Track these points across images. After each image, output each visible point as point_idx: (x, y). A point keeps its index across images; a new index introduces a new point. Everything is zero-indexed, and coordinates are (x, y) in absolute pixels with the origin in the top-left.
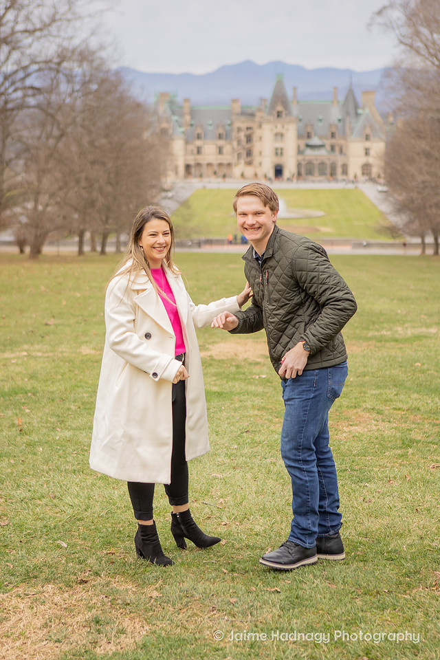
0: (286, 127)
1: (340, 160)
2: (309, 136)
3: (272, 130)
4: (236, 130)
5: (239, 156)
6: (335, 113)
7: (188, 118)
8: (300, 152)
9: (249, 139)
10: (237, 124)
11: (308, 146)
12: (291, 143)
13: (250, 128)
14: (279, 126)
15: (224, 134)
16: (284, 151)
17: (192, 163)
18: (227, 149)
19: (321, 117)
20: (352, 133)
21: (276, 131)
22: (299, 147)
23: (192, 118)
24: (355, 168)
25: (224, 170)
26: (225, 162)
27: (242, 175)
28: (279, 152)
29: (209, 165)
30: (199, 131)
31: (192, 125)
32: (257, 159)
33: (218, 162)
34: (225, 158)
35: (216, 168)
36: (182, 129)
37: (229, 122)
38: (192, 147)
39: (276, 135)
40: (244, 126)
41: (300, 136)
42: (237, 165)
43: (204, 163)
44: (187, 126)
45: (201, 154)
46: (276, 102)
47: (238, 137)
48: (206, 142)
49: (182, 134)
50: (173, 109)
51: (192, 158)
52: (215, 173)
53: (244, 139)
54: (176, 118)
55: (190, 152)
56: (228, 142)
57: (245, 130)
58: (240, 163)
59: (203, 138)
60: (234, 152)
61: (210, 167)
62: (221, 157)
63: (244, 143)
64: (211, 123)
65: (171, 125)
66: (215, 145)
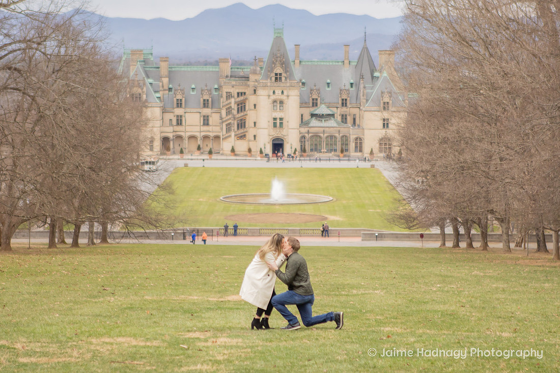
0: (285, 93)
1: (353, 133)
2: (315, 104)
3: (269, 96)
4: (224, 95)
5: (229, 129)
6: (347, 76)
7: (165, 80)
8: (303, 123)
9: (242, 107)
10: (226, 89)
11: (313, 115)
12: (292, 112)
13: (241, 93)
14: (278, 92)
15: (210, 100)
16: (284, 121)
17: (171, 136)
18: (214, 119)
19: (329, 81)
20: (367, 100)
21: (273, 97)
22: (302, 115)
23: (170, 82)
24: (371, 142)
25: (211, 145)
26: (212, 134)
27: (233, 150)
28: (278, 123)
29: (193, 137)
30: (179, 97)
31: (170, 89)
32: (251, 132)
33: (203, 134)
34: (212, 130)
35: (200, 142)
36: (158, 95)
37: (216, 86)
38: (168, 116)
39: (275, 101)
40: (234, 91)
41: (303, 104)
42: (226, 138)
43: (185, 135)
44: (164, 90)
45: (181, 124)
46: (273, 63)
47: (227, 105)
48: (188, 110)
49: (158, 101)
50: (147, 69)
51: (171, 129)
52: (199, 148)
53: (234, 107)
54: (151, 81)
55: (168, 122)
56: (214, 110)
57: (236, 95)
58: (230, 136)
59: (183, 105)
60: (223, 122)
61: (193, 140)
62: (206, 128)
63: (235, 112)
64: (193, 86)
65: (145, 89)
66: (198, 114)
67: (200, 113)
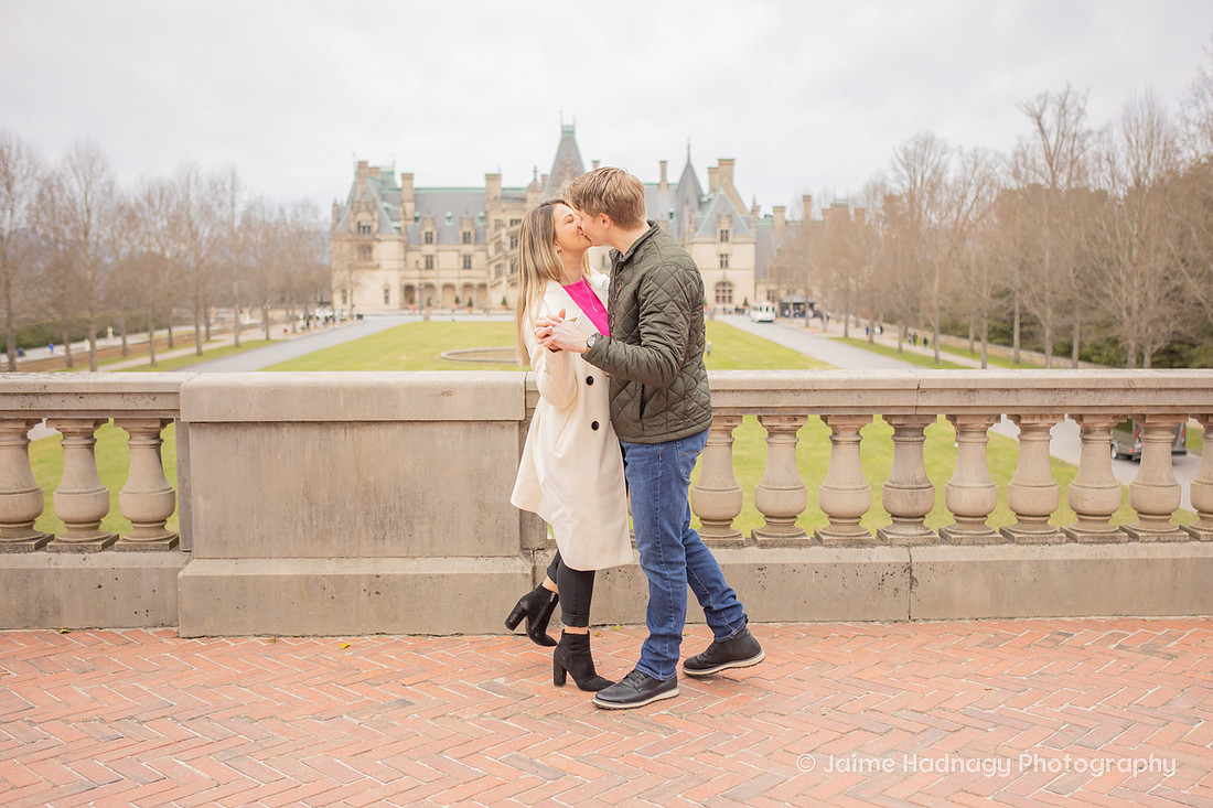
4: (492, 224)
5: (499, 272)
6: (665, 203)
7: (410, 206)
10: (493, 217)
13: (516, 221)
15: (473, 233)
17: (416, 283)
18: (479, 259)
20: (696, 229)
22: (603, 257)
23: (416, 209)
25: (474, 296)
26: (476, 282)
27: (504, 303)
29: (448, 286)
30: (429, 229)
31: (416, 219)
33: (464, 281)
34: (476, 276)
35: (459, 293)
36: (396, 224)
37: (482, 214)
38: (414, 256)
40: (506, 218)
42: (493, 286)
43: (439, 283)
44: (406, 220)
45: (432, 267)
46: (561, 174)
47: (496, 237)
48: (441, 247)
49: (396, 232)
50: (385, 192)
51: (416, 273)
52: (457, 301)
53: (507, 240)
54: (386, 205)
55: (413, 265)
56: (479, 247)
57: (509, 223)
58: (500, 283)
59: (435, 240)
60: (490, 263)
61: (449, 291)
62: (467, 273)
63: (507, 247)
64: (449, 214)
65: (376, 215)
66: (456, 254)
67: (459, 251)
